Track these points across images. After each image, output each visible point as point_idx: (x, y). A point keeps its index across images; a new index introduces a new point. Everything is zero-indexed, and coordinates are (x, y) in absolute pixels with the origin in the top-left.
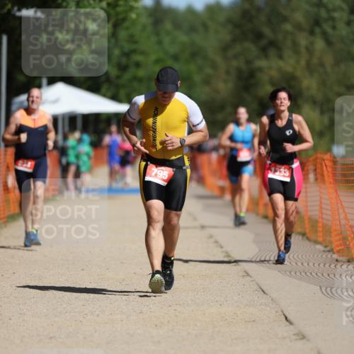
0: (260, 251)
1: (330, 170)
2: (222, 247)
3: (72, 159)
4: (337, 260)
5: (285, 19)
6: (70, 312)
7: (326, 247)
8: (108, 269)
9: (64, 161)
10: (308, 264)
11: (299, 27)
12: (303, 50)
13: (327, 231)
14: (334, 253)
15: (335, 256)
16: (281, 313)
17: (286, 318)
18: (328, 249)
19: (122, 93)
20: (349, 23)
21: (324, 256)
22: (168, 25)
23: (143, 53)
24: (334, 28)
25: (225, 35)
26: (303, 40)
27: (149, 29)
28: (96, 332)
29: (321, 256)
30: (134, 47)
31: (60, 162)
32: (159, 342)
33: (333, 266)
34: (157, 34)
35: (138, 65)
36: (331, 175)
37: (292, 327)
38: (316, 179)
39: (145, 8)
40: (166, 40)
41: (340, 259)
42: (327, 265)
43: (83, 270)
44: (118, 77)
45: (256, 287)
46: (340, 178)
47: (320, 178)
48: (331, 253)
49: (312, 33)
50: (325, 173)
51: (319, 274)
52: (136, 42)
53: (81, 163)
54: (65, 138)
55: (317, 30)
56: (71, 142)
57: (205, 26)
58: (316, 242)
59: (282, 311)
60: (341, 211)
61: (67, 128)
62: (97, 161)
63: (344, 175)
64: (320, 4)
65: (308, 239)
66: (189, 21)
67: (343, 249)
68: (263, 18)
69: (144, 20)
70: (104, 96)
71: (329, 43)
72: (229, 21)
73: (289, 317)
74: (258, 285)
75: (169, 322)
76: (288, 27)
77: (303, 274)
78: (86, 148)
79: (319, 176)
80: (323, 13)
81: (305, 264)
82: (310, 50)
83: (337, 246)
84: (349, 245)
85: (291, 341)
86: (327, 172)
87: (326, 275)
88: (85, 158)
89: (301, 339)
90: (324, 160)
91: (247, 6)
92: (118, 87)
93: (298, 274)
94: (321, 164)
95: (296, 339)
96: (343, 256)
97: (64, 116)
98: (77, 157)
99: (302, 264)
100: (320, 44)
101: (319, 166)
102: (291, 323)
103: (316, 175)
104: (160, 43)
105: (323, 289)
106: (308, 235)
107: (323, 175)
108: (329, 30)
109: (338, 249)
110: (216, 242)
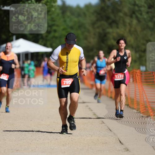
0: (109, 112)
1: (139, 77)
2: (92, 111)
3: (26, 72)
4: (142, 117)
5: (120, 11)
6: (26, 139)
7: (137, 111)
8: (42, 120)
9: (23, 73)
10: (130, 118)
11: (126, 14)
12: (128, 25)
13: (138, 104)
14: (141, 113)
15: (141, 115)
16: (118, 140)
17: (120, 142)
18: (139, 111)
19: (48, 43)
20: (148, 13)
21: (136, 115)
22: (68, 14)
23: (58, 26)
24: (141, 14)
25: (94, 18)
26: (127, 20)
27: (61, 15)
28: (37, 148)
29: (135, 115)
30: (53, 23)
31: (21, 73)
32: (64, 152)
33: (141, 119)
34: (64, 17)
35: (55, 31)
36: (140, 79)
37: (123, 146)
38: (133, 81)
39: (58, 6)
40: (68, 20)
41: (143, 116)
42: (138, 119)
43: (31, 121)
44: (47, 36)
45: (107, 128)
46: (144, 81)
47: (135, 80)
48: (140, 113)
49: (131, 17)
50: (137, 78)
51: (134, 123)
52: (54, 21)
53: (30, 74)
54: (23, 63)
55: (134, 16)
56: (26, 64)
57: (85, 14)
58: (133, 109)
59: (118, 139)
60: (144, 95)
61: (24, 59)
62: (37, 73)
63: (146, 79)
64: (135, 4)
65: (130, 107)
66: (78, 12)
67: (145, 112)
68: (110, 10)
69: (58, 11)
70: (41, 44)
71: (139, 21)
72: (95, 12)
73: (121, 141)
74: (108, 127)
75: (69, 143)
76: (121, 14)
77: (127, 122)
78: (32, 67)
79: (134, 80)
80: (136, 8)
81: (129, 118)
82: (130, 24)
83: (142, 110)
84: (148, 109)
85: (122, 152)
86: (138, 78)
87: (137, 123)
88: (32, 72)
89: (127, 151)
90: (136, 73)
91: (103, 5)
92: (46, 40)
93: (125, 122)
94: (135, 74)
95: (125, 151)
96: (145, 115)
97: (23, 53)
98: (29, 71)
99: (127, 118)
100: (135, 22)
101: (134, 75)
102: (122, 144)
103: (133, 79)
104: (65, 21)
105: (137, 129)
106: (130, 105)
107: (136, 79)
108: (139, 16)
109: (143, 111)
110: (90, 108)
